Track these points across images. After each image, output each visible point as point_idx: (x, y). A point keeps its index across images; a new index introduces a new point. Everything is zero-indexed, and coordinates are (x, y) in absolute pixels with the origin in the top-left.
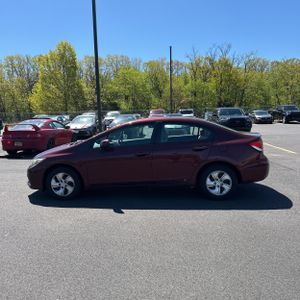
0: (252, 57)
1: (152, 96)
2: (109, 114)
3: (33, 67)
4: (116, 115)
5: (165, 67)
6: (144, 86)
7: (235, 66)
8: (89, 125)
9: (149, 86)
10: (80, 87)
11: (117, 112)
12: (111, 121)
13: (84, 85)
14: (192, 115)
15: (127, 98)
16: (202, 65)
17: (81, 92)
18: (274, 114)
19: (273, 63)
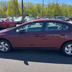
0: (64, 3)
2: (26, 17)
3: (7, 4)
4: (28, 18)
5: (41, 5)
6: (36, 10)
7: (60, 5)
8: (20, 20)
10: (19, 10)
11: (28, 17)
12: (26, 19)
13: (20, 9)
14: (48, 18)
15: (31, 13)
16: (51, 5)
17: (19, 11)
18: (70, 19)
19: (69, 5)
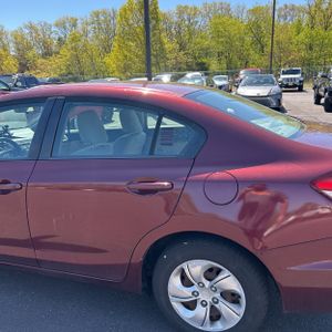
1: (252, 52)
6: (242, 39)
9: (248, 39)
